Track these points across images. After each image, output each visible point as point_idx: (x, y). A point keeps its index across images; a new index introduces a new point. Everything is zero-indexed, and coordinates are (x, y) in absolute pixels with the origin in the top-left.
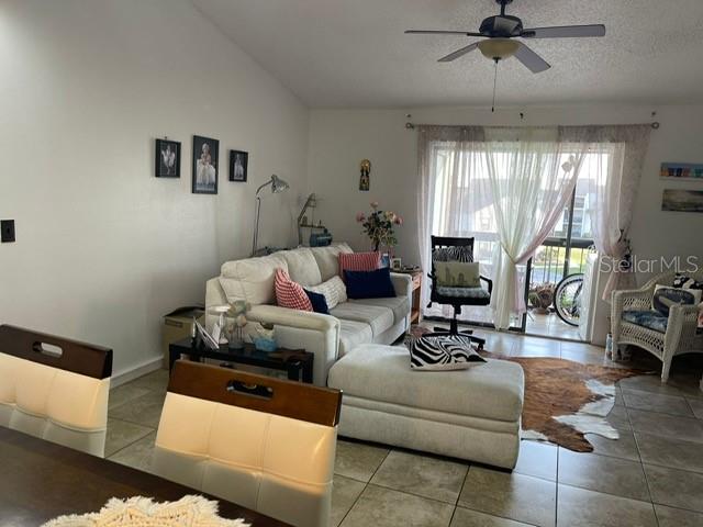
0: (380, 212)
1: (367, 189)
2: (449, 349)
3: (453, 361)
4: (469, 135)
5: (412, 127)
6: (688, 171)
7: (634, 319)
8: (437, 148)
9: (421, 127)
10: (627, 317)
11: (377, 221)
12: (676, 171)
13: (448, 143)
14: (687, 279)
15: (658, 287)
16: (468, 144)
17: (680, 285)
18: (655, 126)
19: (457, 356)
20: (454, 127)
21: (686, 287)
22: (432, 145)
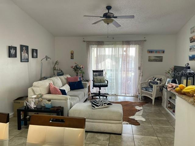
0: (77, 65)
1: (73, 59)
2: (102, 102)
3: (103, 105)
4: (100, 43)
5: (85, 41)
6: (154, 52)
7: (145, 89)
8: (91, 47)
9: (87, 41)
10: (143, 89)
11: (77, 67)
12: (151, 52)
13: (95, 46)
14: (156, 78)
15: (149, 81)
16: (100, 46)
17: (154, 80)
18: (145, 41)
19: (105, 104)
20: (96, 41)
21: (156, 80)
22: (90, 46)
